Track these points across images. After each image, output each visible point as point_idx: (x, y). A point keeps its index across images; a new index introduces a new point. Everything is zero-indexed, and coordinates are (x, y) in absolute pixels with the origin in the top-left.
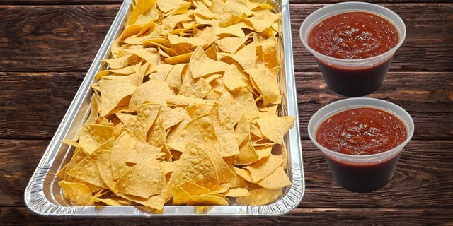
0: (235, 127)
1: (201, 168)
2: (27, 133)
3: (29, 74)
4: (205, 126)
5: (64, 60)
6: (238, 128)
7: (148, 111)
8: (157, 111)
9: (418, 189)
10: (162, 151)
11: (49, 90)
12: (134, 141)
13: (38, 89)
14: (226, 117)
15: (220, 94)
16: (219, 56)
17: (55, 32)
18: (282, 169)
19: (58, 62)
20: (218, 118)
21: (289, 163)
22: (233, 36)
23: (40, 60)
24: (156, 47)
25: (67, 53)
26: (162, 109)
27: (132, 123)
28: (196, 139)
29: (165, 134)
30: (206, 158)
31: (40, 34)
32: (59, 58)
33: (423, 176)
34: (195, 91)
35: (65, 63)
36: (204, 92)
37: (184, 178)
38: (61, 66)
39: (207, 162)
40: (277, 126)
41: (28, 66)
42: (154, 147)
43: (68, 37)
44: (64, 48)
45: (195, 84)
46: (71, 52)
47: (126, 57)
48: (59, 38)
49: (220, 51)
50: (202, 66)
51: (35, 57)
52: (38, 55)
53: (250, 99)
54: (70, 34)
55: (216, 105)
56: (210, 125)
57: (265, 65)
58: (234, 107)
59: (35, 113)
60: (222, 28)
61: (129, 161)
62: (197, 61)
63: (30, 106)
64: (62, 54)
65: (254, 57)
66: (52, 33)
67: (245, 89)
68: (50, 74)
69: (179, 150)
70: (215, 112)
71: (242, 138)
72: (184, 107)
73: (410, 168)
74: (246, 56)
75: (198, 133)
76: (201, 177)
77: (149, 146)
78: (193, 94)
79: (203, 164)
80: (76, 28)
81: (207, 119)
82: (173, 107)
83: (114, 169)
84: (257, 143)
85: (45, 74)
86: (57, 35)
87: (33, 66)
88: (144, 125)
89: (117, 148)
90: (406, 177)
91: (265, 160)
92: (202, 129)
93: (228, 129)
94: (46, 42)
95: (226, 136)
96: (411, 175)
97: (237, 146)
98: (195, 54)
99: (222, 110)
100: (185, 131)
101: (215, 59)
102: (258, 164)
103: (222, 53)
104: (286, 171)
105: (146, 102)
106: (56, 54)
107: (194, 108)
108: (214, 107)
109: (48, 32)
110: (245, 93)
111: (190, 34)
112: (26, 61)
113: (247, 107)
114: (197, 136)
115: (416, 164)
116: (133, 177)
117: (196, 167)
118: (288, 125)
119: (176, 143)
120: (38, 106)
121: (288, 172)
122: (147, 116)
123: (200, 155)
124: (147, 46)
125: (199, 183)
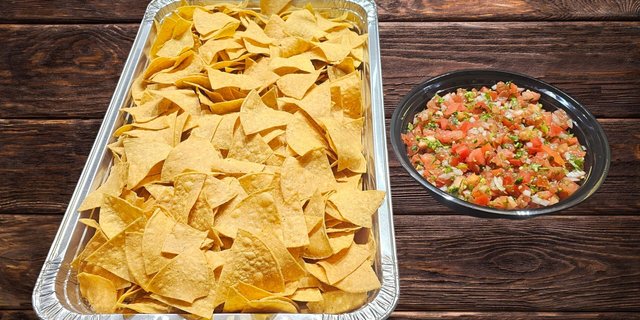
0: (304, 207)
1: (259, 264)
2: (39, 205)
3: (41, 122)
4: (265, 205)
5: (90, 102)
6: (309, 208)
7: (189, 183)
8: (201, 184)
9: (591, 284)
10: (208, 237)
11: (70, 145)
12: (170, 222)
13: (53, 143)
14: (292, 193)
15: (283, 158)
16: (281, 102)
17: (77, 63)
18: (368, 264)
19: (81, 105)
20: (281, 194)
21: (378, 255)
22: (300, 72)
23: (57, 102)
24: (194, 88)
25: (94, 92)
26: (208, 180)
27: (167, 198)
28: (252, 222)
29: (213, 215)
30: (264, 250)
31: (57, 66)
32: (83, 99)
33: (597, 266)
34: (248, 153)
35: (91, 106)
36: (262, 157)
37: (237, 278)
38: (85, 111)
39: (267, 256)
40: (360, 203)
41: (40, 110)
42: (197, 232)
43: (96, 69)
44: (90, 86)
45: (250, 144)
46: (100, 91)
47: (154, 102)
48: (83, 71)
49: (281, 95)
50: (257, 117)
51: (49, 98)
52: (54, 95)
53: (324, 165)
54: (99, 65)
55: (277, 175)
56: (271, 203)
57: (345, 113)
58: (302, 177)
59: (49, 177)
60: (283, 59)
61: (165, 251)
62: (250, 111)
63: (43, 166)
64: (88, 93)
65: (329, 103)
66: (73, 64)
67: (318, 152)
68: (71, 122)
69: (229, 236)
70: (277, 185)
71: (314, 221)
72: (236, 176)
73: (579, 254)
74: (318, 102)
75: (255, 214)
76: (259, 275)
77: (190, 229)
78: (247, 158)
79: (260, 258)
80: (107, 56)
81: (268, 196)
82: (220, 177)
83: (147, 261)
84: (333, 228)
85: (64, 122)
86: (81, 66)
87: (47, 111)
88: (185, 202)
89: (150, 234)
90: (573, 267)
91: (345, 252)
92: (261, 209)
93: (296, 210)
94: (65, 76)
95: (293, 219)
96: (580, 265)
97: (306, 232)
98: (247, 101)
99: (286, 184)
100: (238, 211)
101: (275, 107)
102: (335, 258)
103: (285, 99)
104: (373, 267)
105: (187, 170)
106: (79, 94)
107: (250, 178)
108: (275, 178)
109: (68, 62)
110: (318, 157)
111: (240, 68)
112: (37, 102)
113: (320, 177)
114: (253, 218)
115: (587, 249)
116: (171, 275)
117: (252, 262)
118: (376, 202)
119: (226, 226)
120: (53, 167)
121: (377, 268)
122: (188, 190)
123: (256, 246)
124: (182, 87)
125: (256, 283)
